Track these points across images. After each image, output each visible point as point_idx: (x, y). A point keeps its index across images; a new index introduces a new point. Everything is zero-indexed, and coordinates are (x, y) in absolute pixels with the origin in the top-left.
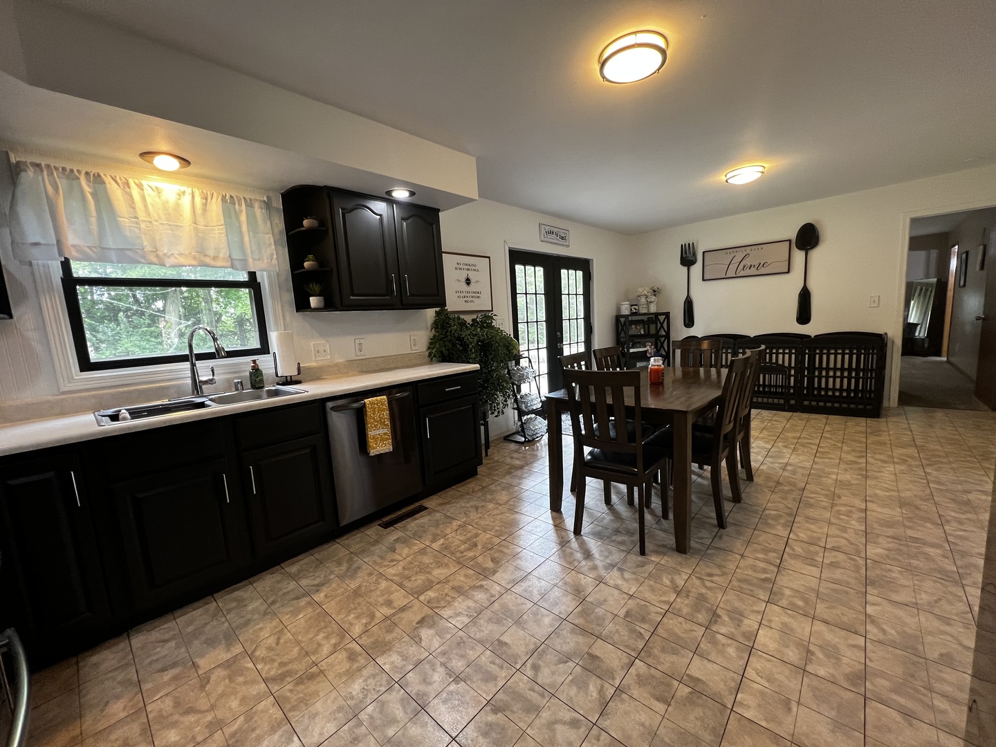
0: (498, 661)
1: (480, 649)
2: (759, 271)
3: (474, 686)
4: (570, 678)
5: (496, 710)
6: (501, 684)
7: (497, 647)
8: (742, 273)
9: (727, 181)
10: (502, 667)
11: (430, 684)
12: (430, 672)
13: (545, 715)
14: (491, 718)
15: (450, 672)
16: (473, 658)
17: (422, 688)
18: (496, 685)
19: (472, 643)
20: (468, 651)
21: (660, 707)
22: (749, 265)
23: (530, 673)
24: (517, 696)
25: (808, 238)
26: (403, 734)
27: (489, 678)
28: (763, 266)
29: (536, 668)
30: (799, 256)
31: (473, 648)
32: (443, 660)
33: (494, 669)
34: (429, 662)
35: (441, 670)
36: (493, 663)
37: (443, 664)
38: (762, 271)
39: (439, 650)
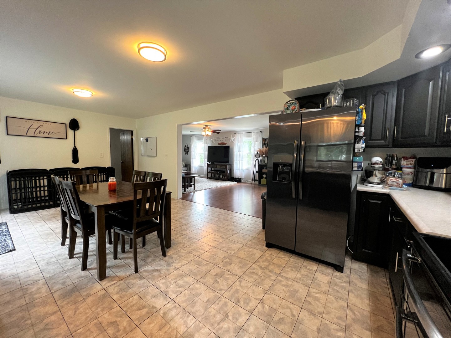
0: (217, 302)
1: (210, 310)
2: (50, 136)
3: (229, 310)
4: (225, 281)
5: (239, 301)
6: (228, 300)
7: (210, 302)
8: (39, 135)
9: (73, 92)
10: (220, 301)
11: (229, 328)
12: (223, 329)
13: (238, 288)
14: (242, 303)
15: (223, 320)
16: (216, 311)
17: (232, 331)
18: (228, 302)
19: (206, 313)
20: (211, 314)
21: (233, 265)
22: (43, 131)
23: (223, 292)
24: (232, 295)
25: (74, 125)
26: (254, 333)
27: (225, 304)
28: (52, 133)
29: (221, 290)
30: (70, 132)
31: (210, 312)
32: (216, 325)
33: (221, 304)
34: (217, 331)
35: (221, 325)
36: (218, 304)
37: (219, 324)
38: (51, 136)
39: (210, 328)
